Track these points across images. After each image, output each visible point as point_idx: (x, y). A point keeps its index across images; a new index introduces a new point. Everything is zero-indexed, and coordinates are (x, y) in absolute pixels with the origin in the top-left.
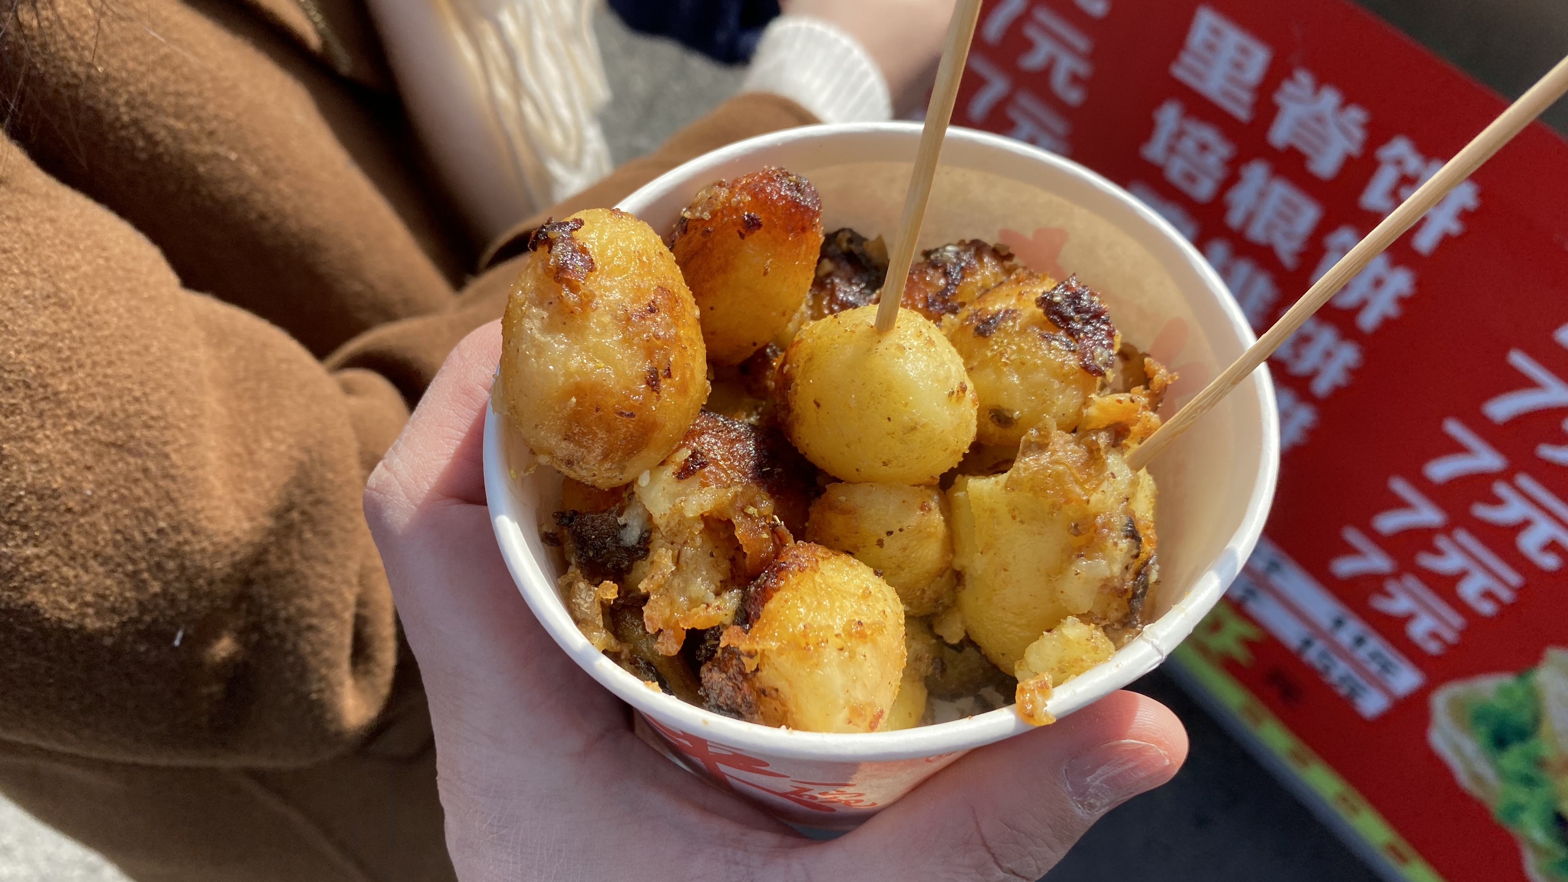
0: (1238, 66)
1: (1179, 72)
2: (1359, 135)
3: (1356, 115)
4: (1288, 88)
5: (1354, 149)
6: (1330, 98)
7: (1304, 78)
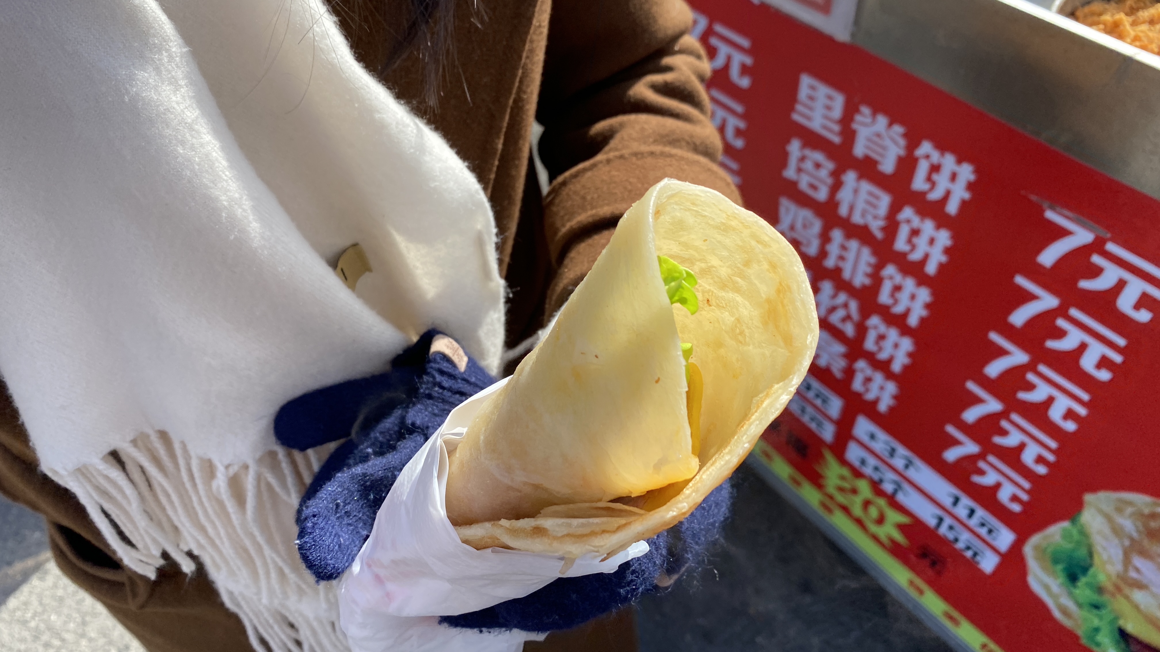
0: (829, 108)
1: (796, 117)
2: (902, 142)
3: (898, 129)
4: (858, 118)
5: (902, 152)
6: (882, 121)
7: (865, 110)
